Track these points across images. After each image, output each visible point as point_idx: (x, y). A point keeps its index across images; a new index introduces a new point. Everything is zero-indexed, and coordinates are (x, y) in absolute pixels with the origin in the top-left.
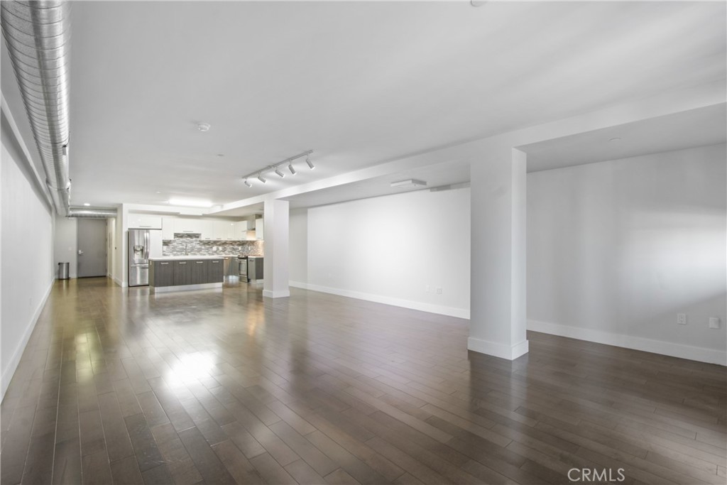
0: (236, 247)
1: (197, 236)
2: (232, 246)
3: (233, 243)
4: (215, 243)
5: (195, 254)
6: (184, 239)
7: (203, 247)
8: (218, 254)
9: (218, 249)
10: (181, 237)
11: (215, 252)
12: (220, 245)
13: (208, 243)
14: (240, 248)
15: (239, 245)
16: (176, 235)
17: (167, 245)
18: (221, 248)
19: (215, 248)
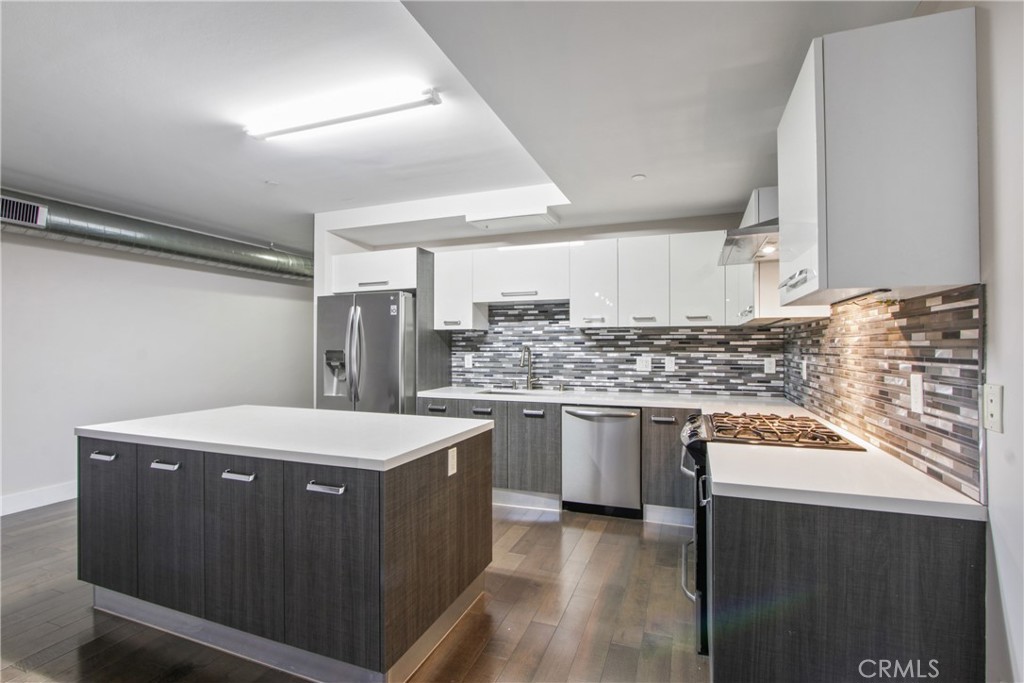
0: (748, 358)
1: (554, 311)
2: (727, 356)
3: (731, 337)
4: (647, 338)
5: (566, 387)
6: (530, 327)
7: (597, 359)
8: (658, 389)
9: (658, 366)
10: (519, 318)
11: (646, 379)
12: (666, 350)
13: (613, 340)
14: (770, 364)
15: (765, 350)
16: (495, 312)
17: (477, 350)
18: (670, 364)
19: (644, 363)
